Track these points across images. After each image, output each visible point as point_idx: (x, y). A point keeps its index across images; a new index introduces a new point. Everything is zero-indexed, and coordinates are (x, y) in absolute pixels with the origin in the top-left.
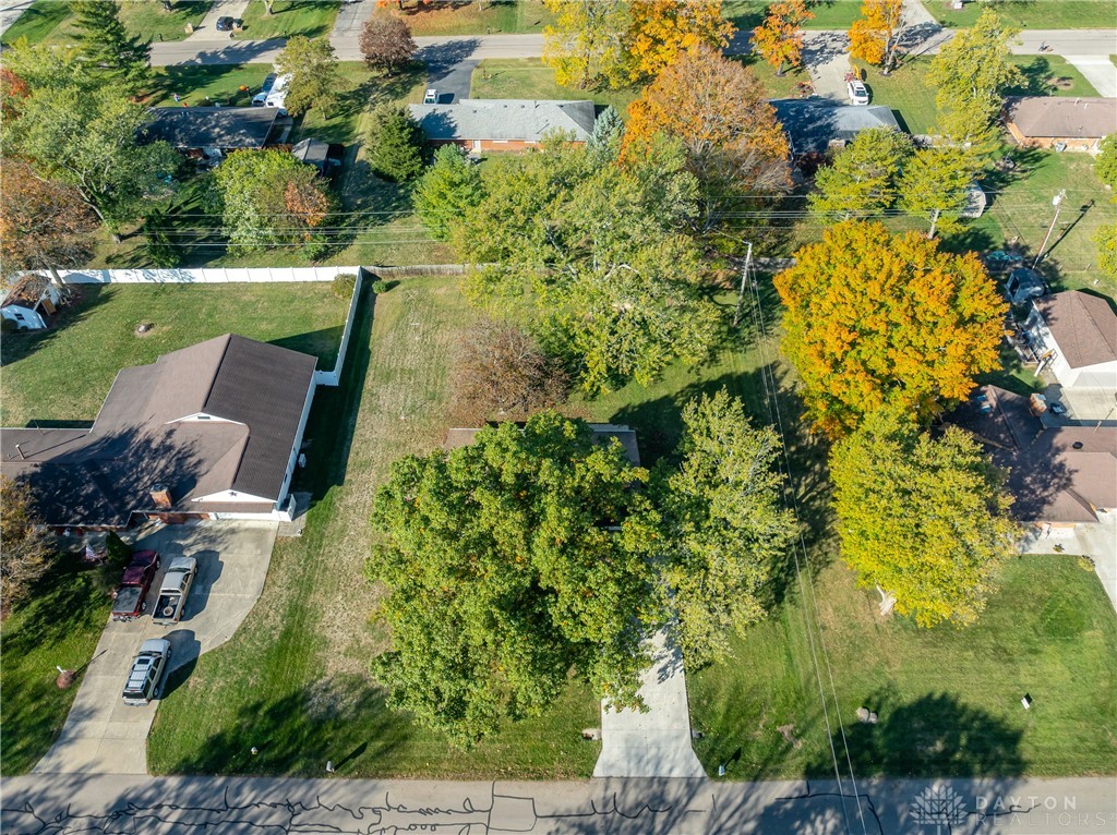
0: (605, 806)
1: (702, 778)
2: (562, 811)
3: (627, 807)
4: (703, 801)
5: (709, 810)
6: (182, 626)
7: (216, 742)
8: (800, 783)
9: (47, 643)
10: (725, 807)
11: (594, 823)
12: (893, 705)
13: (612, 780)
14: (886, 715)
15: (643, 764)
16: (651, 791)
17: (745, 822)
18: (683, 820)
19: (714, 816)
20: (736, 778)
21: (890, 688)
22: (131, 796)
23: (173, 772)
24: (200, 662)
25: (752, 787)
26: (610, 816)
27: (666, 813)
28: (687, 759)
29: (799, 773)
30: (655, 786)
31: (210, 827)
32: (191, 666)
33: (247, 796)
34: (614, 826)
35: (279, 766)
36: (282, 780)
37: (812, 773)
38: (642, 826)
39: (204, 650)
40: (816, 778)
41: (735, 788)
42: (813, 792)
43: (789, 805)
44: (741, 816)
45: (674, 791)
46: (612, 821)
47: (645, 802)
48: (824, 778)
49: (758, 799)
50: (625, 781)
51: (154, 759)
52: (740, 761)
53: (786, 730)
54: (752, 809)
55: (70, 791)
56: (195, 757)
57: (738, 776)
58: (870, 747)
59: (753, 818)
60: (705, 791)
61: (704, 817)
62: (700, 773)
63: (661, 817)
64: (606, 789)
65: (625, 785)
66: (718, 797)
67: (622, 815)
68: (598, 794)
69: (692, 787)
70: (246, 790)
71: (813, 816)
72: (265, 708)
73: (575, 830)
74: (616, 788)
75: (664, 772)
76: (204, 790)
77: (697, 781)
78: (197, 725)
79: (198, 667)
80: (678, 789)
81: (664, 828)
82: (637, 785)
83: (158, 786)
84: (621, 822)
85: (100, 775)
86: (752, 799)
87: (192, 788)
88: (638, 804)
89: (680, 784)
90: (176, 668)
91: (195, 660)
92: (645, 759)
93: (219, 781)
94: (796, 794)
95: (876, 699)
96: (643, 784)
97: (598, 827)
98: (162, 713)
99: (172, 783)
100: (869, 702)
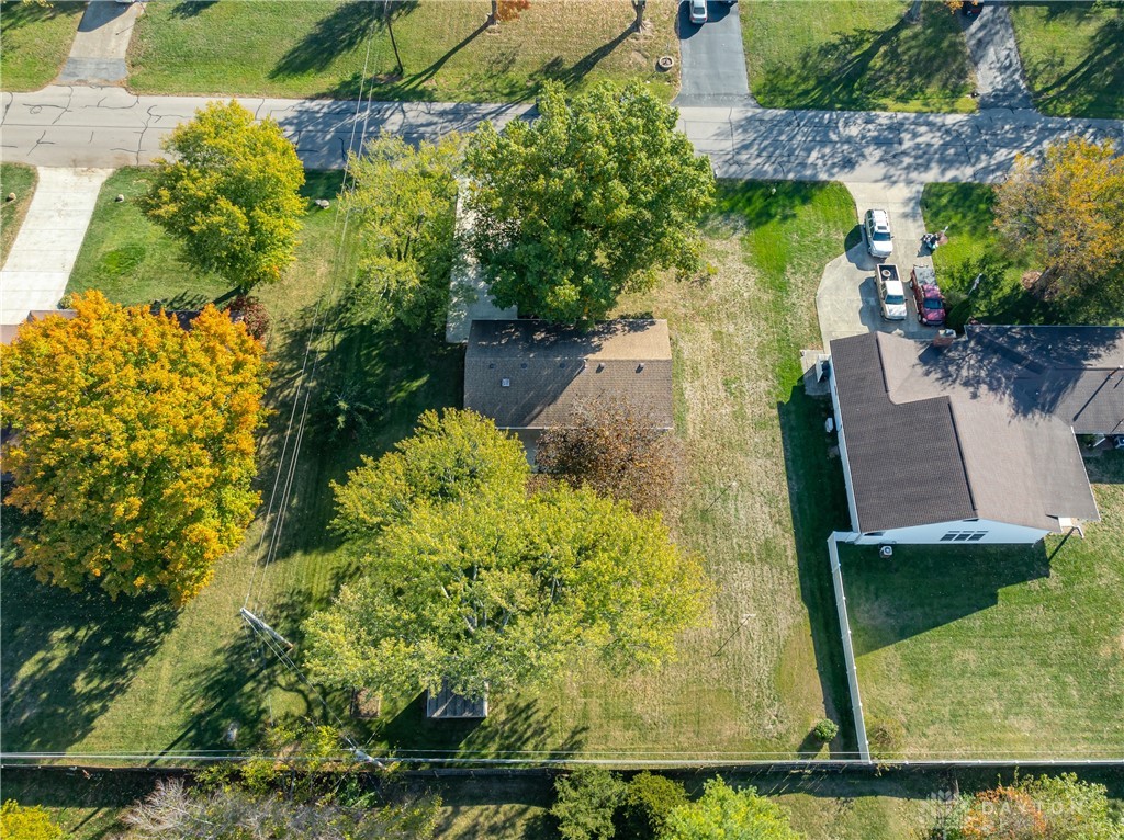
6: (871, 274)
7: (806, 200)
22: (847, 170)
23: (825, 183)
24: (842, 248)
33: (768, 168)
35: (752, 185)
36: (748, 177)
39: (844, 257)
51: (843, 190)
55: (891, 174)
56: (815, 192)
70: (770, 172)
72: (777, 219)
76: (799, 172)
78: (824, 211)
79: (842, 245)
83: (832, 175)
85: (876, 181)
87: (808, 173)
93: (791, 176)
98: (852, 216)
99: (823, 176)
100: (317, 211)
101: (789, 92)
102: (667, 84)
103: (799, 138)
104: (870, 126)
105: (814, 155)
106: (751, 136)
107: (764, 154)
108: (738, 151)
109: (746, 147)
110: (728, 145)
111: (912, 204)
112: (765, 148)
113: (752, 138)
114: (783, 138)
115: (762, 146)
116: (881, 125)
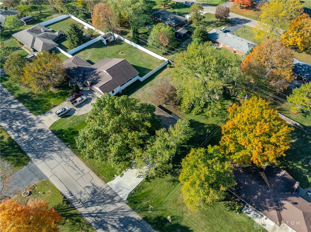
0: (103, 190)
1: (124, 201)
2: (95, 185)
3: (106, 194)
4: (119, 205)
5: (119, 207)
6: (75, 108)
7: (61, 130)
8: (141, 218)
9: (57, 98)
10: (122, 209)
11: (98, 191)
12: (178, 222)
13: (109, 187)
14: (174, 222)
15: (117, 189)
16: (112, 195)
17: (122, 215)
18: (112, 205)
19: (118, 209)
20: (130, 206)
21: (182, 218)
22: (43, 130)
23: (51, 131)
24: (72, 116)
25: (131, 211)
26: (101, 192)
27: (111, 201)
28: (125, 195)
29: (143, 217)
30: (115, 194)
31: (47, 143)
32: (70, 115)
33: (56, 142)
34: (100, 195)
35: (65, 141)
36: (63, 144)
37: (145, 219)
38: (104, 199)
39: (74, 114)
40: (145, 220)
41: (128, 208)
42: (141, 222)
43: (133, 220)
44: (123, 214)
45: (117, 198)
46: (101, 193)
47: (110, 196)
48: (146, 222)
49: (129, 214)
50: (111, 189)
51: (51, 126)
52: (135, 204)
53: (151, 207)
54: (126, 214)
55: (38, 122)
56: (56, 130)
57: (131, 206)
58: (163, 225)
59: (124, 216)
60: (122, 203)
61: (116, 207)
62: (125, 199)
63: (109, 201)
64: (106, 187)
65: (110, 190)
66: (123, 206)
67: (104, 194)
68: (104, 187)
69: (121, 200)
70: (57, 141)
71: (135, 226)
72: (73, 130)
73: (93, 189)
74: (108, 189)
75: (119, 194)
76: (52, 136)
77: (123, 200)
78: (62, 126)
79: (71, 117)
80: (118, 199)
81: (108, 203)
82: (112, 191)
83: (48, 131)
84: (102, 195)
85: (43, 123)
86: (128, 213)
87: (51, 135)
88: (108, 195)
89: (119, 198)
90: (68, 114)
91: (72, 115)
92: (118, 188)
93: (55, 137)
94: (137, 220)
95: (176, 217)
96: (113, 192)
97: (97, 192)
98: (59, 120)
99: (50, 132)
100: (173, 216)
101: (17, 159)
102: (36, 188)
103: (38, 144)
104: (21, 135)
105: (42, 138)
106: (45, 153)
107: (51, 146)
108: (55, 151)
109: (52, 151)
110: (54, 155)
111: (46, 114)
112: (48, 147)
113: (47, 152)
114: (41, 147)
115: (48, 148)
116: (19, 134)
